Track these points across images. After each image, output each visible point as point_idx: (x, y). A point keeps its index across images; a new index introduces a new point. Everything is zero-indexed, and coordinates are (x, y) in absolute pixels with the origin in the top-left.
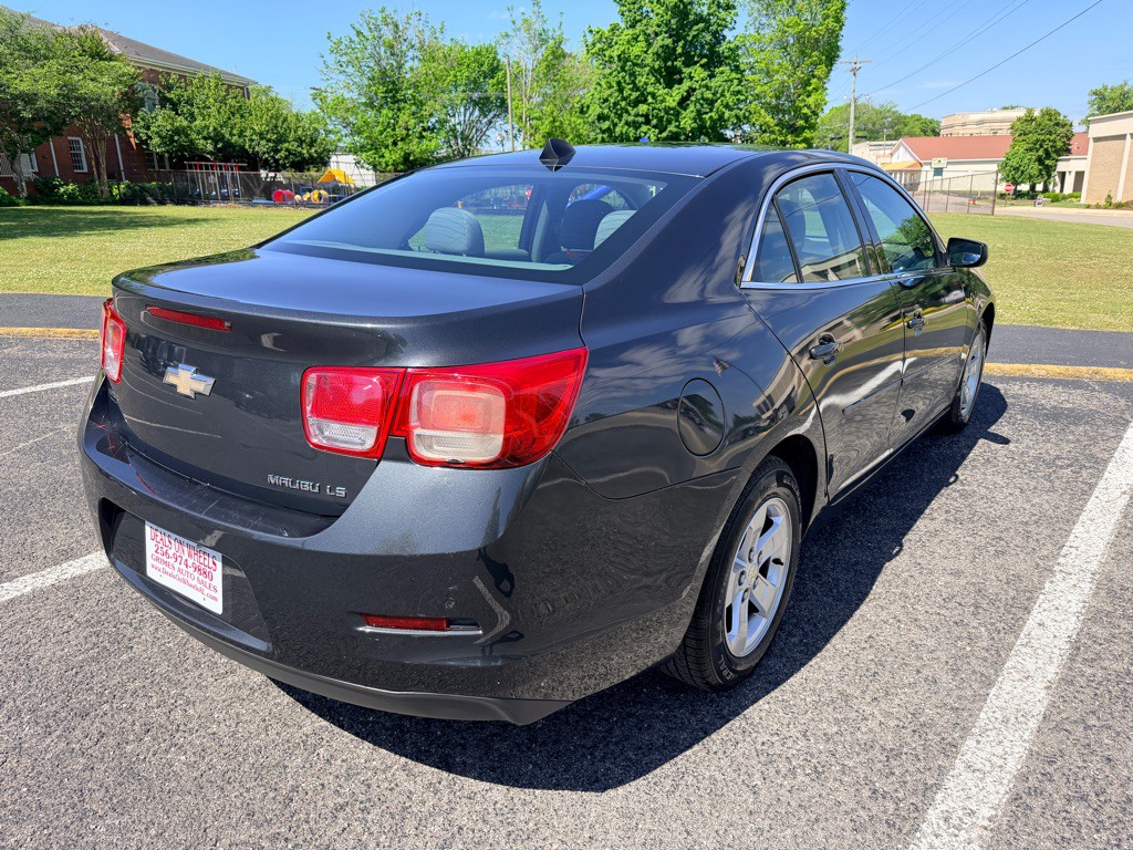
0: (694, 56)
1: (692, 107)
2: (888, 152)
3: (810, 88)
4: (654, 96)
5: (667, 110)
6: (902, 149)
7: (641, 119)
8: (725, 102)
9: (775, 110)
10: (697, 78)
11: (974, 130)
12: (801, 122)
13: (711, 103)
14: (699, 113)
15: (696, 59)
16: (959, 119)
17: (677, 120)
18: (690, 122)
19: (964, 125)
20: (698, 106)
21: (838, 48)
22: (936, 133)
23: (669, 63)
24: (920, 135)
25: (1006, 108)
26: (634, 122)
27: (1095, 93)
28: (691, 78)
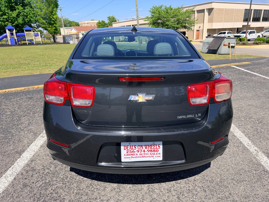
0: (18, 3)
1: (21, 17)
2: (70, 30)
3: (53, 13)
4: (8, 13)
5: (14, 18)
6: (73, 29)
7: (5, 20)
8: (30, 16)
9: (44, 19)
10: (20, 9)
11: (86, 25)
12: (53, 22)
13: (27, 16)
14: (24, 19)
15: (18, 4)
16: (83, 22)
17: (17, 21)
18: (21, 21)
19: (84, 24)
20: (23, 17)
21: (58, 4)
22: (79, 26)
23: (10, 4)
24: (75, 26)
25: (92, 20)
26: (3, 21)
27: (108, 18)
28: (19, 9)
